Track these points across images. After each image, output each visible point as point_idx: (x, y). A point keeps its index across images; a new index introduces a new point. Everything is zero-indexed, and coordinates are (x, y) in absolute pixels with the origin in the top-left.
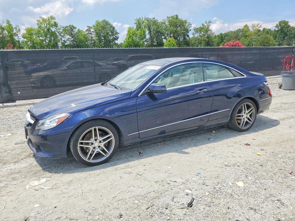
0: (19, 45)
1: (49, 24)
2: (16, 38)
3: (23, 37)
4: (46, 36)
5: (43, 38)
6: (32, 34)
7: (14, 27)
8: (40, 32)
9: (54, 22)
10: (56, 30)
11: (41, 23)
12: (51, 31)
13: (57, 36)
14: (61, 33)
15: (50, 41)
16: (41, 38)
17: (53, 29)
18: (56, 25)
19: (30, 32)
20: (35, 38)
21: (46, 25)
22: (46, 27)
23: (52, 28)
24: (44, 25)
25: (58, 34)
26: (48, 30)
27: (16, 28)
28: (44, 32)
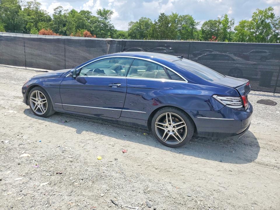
0: (229, 37)
1: (264, 16)
2: (228, 30)
3: (235, 29)
4: (258, 28)
5: (253, 30)
6: (244, 27)
7: (229, 20)
8: (252, 24)
9: (271, 13)
10: (271, 22)
11: (257, 16)
12: (266, 22)
13: (270, 28)
14: (277, 24)
15: (261, 34)
16: (252, 30)
17: (268, 21)
18: (272, 16)
19: (243, 25)
20: (246, 30)
21: (261, 17)
22: (261, 19)
23: (266, 20)
24: (260, 17)
25: (272, 26)
26: (262, 21)
27: (231, 21)
28: (257, 24)
